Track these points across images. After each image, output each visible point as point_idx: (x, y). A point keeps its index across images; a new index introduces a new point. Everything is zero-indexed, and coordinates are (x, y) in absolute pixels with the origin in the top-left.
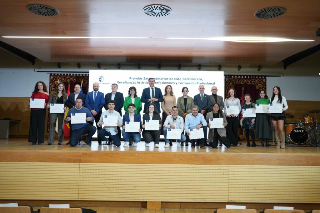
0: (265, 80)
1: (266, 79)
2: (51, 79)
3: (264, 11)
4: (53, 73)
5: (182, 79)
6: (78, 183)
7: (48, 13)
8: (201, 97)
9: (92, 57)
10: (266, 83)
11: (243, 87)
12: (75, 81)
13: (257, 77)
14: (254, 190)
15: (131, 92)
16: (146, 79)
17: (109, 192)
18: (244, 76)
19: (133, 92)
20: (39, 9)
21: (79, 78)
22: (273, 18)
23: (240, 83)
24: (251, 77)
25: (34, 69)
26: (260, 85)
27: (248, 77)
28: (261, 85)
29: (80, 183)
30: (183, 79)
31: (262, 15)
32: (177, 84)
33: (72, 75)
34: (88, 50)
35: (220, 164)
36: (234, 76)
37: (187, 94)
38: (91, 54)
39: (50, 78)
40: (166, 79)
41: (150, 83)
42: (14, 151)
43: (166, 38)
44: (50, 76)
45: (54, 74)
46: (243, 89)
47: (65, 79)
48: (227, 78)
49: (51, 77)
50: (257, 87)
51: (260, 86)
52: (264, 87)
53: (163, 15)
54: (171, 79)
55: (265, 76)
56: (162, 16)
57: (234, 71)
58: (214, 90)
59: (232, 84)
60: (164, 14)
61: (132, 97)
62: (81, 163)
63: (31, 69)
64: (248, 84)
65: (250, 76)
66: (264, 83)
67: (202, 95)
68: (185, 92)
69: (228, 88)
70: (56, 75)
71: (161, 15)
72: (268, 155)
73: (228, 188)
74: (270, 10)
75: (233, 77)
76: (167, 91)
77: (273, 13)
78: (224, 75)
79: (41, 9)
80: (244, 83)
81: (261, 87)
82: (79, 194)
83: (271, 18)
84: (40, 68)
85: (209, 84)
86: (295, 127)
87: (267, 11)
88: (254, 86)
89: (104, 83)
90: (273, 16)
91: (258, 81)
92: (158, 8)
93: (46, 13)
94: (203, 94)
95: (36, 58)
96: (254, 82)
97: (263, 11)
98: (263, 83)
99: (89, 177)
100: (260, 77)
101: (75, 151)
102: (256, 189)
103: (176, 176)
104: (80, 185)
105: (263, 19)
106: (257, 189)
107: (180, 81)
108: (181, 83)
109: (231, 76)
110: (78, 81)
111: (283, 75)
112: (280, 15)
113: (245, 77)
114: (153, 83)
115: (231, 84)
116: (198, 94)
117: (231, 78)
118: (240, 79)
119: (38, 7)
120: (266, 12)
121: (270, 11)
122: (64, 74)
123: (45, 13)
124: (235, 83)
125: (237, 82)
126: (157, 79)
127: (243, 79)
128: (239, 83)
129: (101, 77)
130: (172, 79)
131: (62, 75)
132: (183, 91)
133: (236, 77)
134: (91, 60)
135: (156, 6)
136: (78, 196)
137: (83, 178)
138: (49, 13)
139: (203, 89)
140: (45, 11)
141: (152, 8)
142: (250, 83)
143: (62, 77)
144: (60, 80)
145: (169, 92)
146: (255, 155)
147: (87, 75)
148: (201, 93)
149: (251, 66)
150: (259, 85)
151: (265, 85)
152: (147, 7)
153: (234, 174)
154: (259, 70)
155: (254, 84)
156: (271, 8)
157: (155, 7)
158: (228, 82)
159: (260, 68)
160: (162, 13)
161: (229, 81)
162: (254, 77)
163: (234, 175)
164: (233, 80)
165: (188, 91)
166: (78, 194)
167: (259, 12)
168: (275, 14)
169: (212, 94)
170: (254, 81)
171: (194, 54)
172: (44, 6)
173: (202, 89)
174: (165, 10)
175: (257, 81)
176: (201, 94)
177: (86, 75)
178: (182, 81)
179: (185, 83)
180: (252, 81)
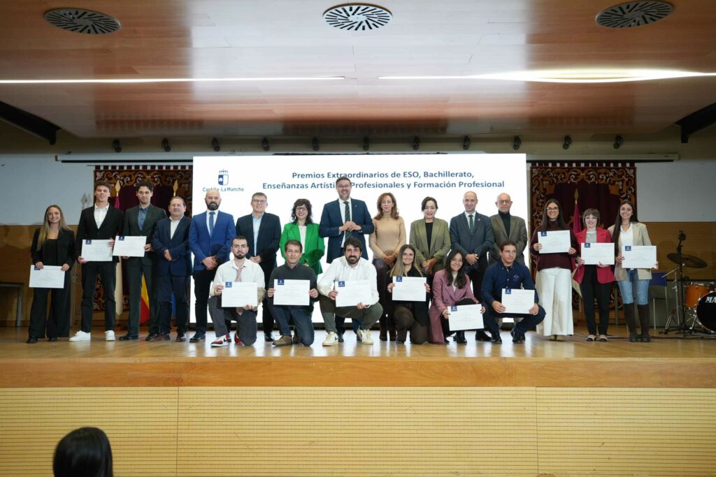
0: (632, 171)
1: (635, 169)
2: (98, 178)
3: (618, 10)
4: (102, 164)
5: (421, 174)
6: (175, 435)
7: (94, 28)
8: (469, 221)
9: (199, 123)
10: (635, 179)
11: (577, 190)
12: (158, 183)
13: (612, 165)
14: (602, 448)
15: (297, 211)
16: (334, 176)
17: (250, 455)
18: (578, 162)
19: (303, 213)
20: (73, 18)
21: (166, 177)
22: (643, 25)
23: (569, 179)
24: (597, 164)
25: (54, 155)
26: (621, 183)
27: (590, 165)
28: (622, 185)
29: (179, 435)
30: (426, 174)
31: (614, 20)
32: (409, 187)
33: (149, 168)
34: (189, 109)
35: (515, 386)
36: (554, 162)
37: (434, 213)
38: (196, 116)
39: (96, 176)
40: (382, 175)
41: (341, 189)
42: (20, 361)
43: (380, 78)
44: (95, 172)
45: (106, 167)
46: (576, 195)
47: (133, 178)
48: (537, 168)
49: (98, 174)
50: (613, 190)
51: (621, 188)
52: (630, 189)
53: (372, 26)
54: (394, 175)
55: (632, 162)
56: (371, 28)
57: (553, 152)
58: (505, 203)
59: (548, 182)
60: (374, 24)
61: (301, 222)
62: (181, 388)
63: (48, 155)
64: (589, 182)
65: (593, 162)
66: (629, 180)
67: (471, 216)
68: (430, 210)
69: (538, 192)
70: (110, 168)
71: (367, 27)
72: (633, 362)
73: (535, 444)
74: (634, 7)
75: (550, 165)
76: (384, 209)
77: (643, 13)
78: (528, 162)
79: (79, 18)
80: (579, 180)
81: (622, 190)
82: (179, 463)
83: (638, 24)
84: (69, 153)
85: (488, 185)
86: (709, 291)
87: (626, 11)
88: (606, 187)
89: (229, 189)
90: (642, 22)
91: (615, 174)
92: (359, 11)
93: (90, 28)
94: (474, 214)
95: (58, 128)
96: (605, 178)
97: (616, 12)
98: (626, 179)
99: (201, 419)
100: (620, 165)
101: (166, 360)
102: (605, 445)
103: (408, 416)
104: (179, 439)
105: (618, 28)
106: (608, 445)
107: (416, 180)
108: (421, 186)
109: (546, 162)
110: (166, 184)
111: (680, 158)
112: (661, 18)
113: (583, 165)
114: (348, 188)
115: (545, 183)
116: (461, 212)
117: (546, 168)
118: (568, 172)
119: (70, 14)
120: (624, 13)
121: (635, 9)
122: (129, 167)
123: (87, 26)
124: (555, 179)
125: (561, 179)
126: (359, 175)
127: (576, 171)
128: (565, 180)
129: (222, 174)
130: (398, 175)
131: (125, 168)
132: (424, 207)
133: (558, 165)
134: (196, 132)
135: (354, 8)
136: (175, 467)
137: (187, 423)
138: (97, 27)
139: (472, 200)
140: (89, 23)
141: (345, 11)
142: (593, 180)
143: (124, 173)
144: (121, 182)
145: (387, 210)
146: (601, 363)
147: (187, 168)
148: (468, 211)
149: (596, 138)
150: (618, 185)
151: (632, 183)
152: (333, 11)
153: (551, 409)
154: (617, 146)
155: (603, 181)
156: (635, 3)
157: (351, 10)
158: (537, 180)
159: (618, 140)
160: (369, 21)
161: (541, 177)
162: (604, 165)
163: (549, 413)
164: (551, 174)
165: (437, 207)
166: (175, 463)
167: (607, 13)
168: (646, 16)
169: (500, 212)
170: (605, 174)
171: (452, 112)
172: (85, 13)
173: (471, 202)
174: (376, 16)
175: (611, 174)
176: (467, 215)
177: (183, 167)
178: (423, 180)
179: (430, 185)
180: (600, 174)
